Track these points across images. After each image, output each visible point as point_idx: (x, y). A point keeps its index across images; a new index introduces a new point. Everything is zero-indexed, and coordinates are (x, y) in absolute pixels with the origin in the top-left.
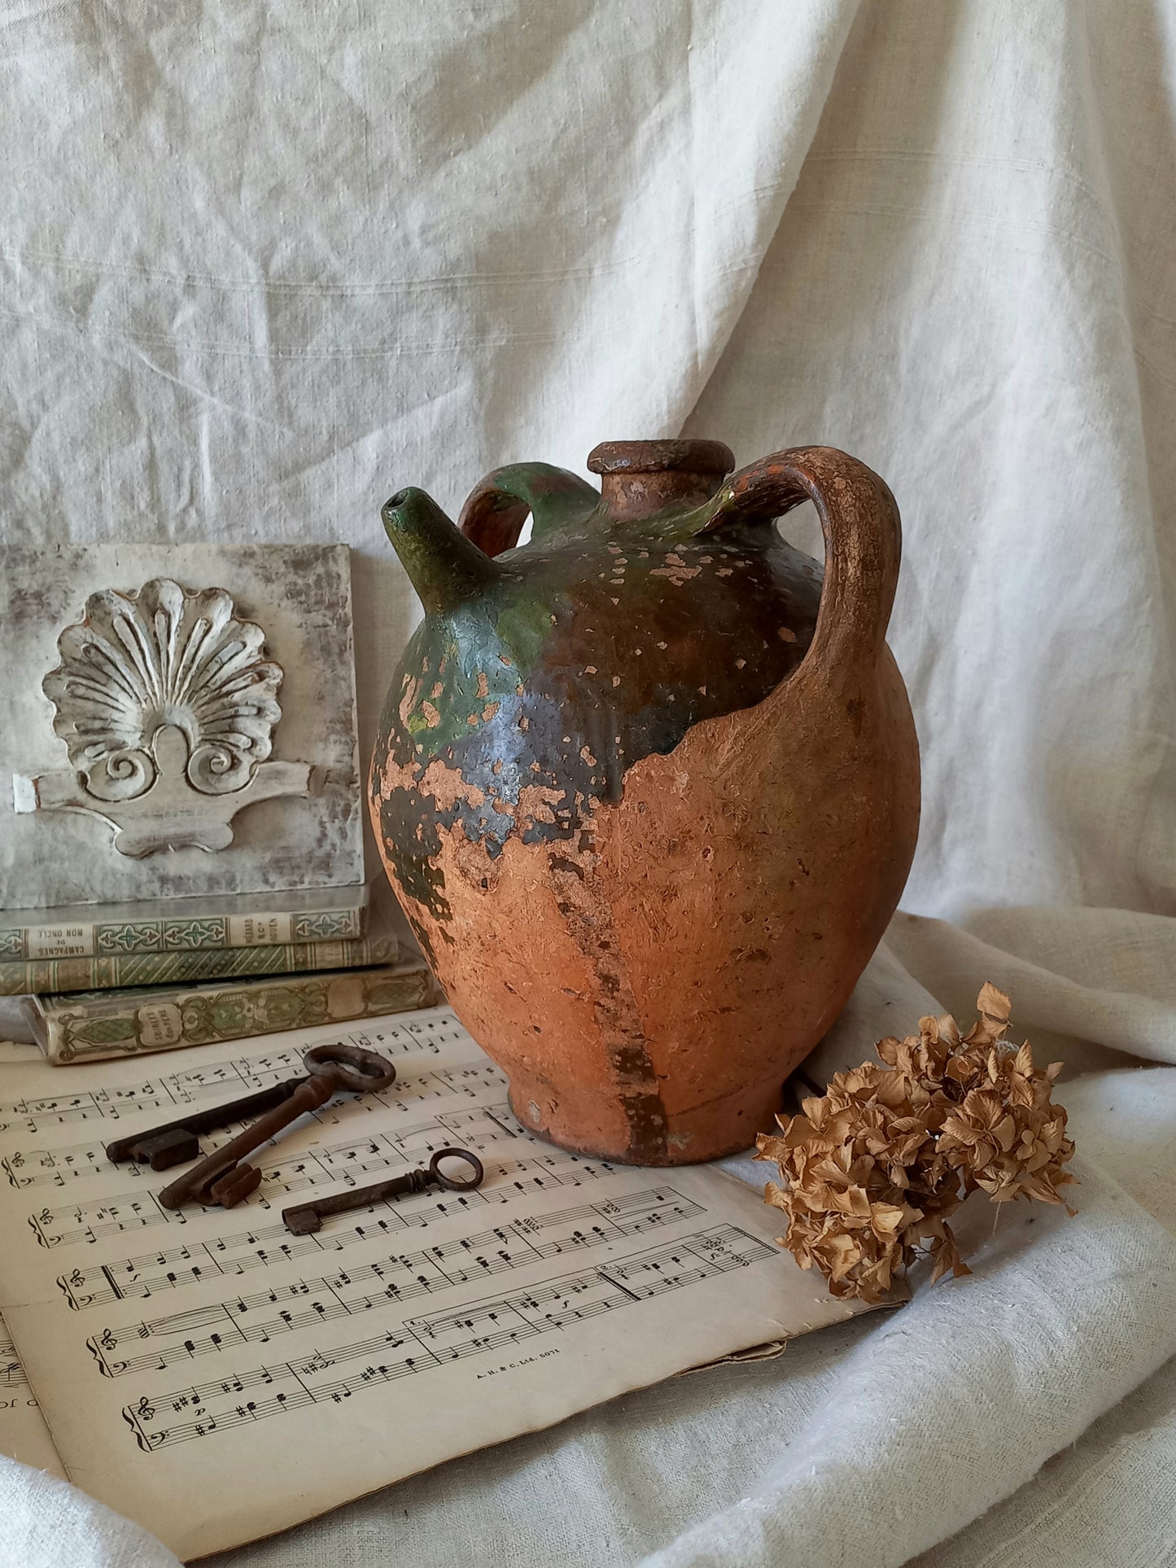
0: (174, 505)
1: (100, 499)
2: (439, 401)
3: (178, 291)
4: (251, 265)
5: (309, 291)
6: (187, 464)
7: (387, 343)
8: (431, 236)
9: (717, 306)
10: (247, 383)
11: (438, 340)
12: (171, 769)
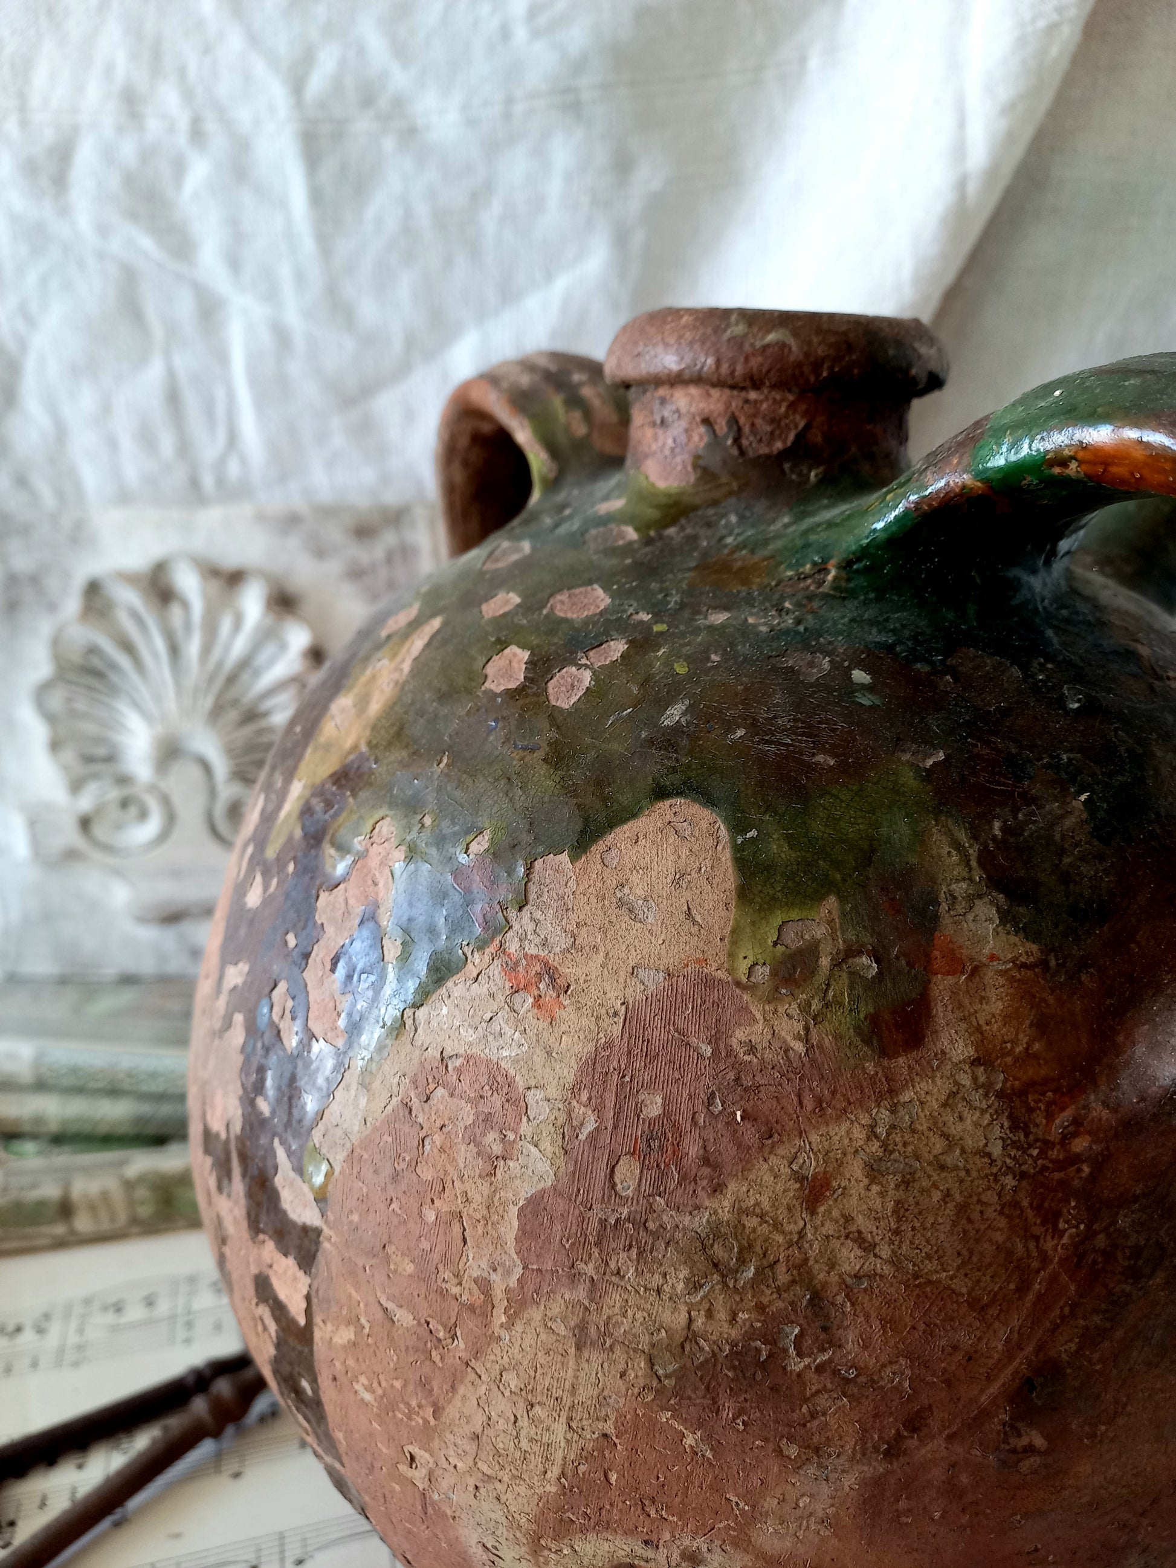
0: (209, 449)
1: (112, 444)
2: (562, 283)
3: (182, 139)
4: (277, 91)
5: (363, 125)
6: (220, 394)
7: (479, 196)
8: (542, 20)
9: (1005, 93)
10: (285, 272)
11: (555, 187)
12: (191, 813)
